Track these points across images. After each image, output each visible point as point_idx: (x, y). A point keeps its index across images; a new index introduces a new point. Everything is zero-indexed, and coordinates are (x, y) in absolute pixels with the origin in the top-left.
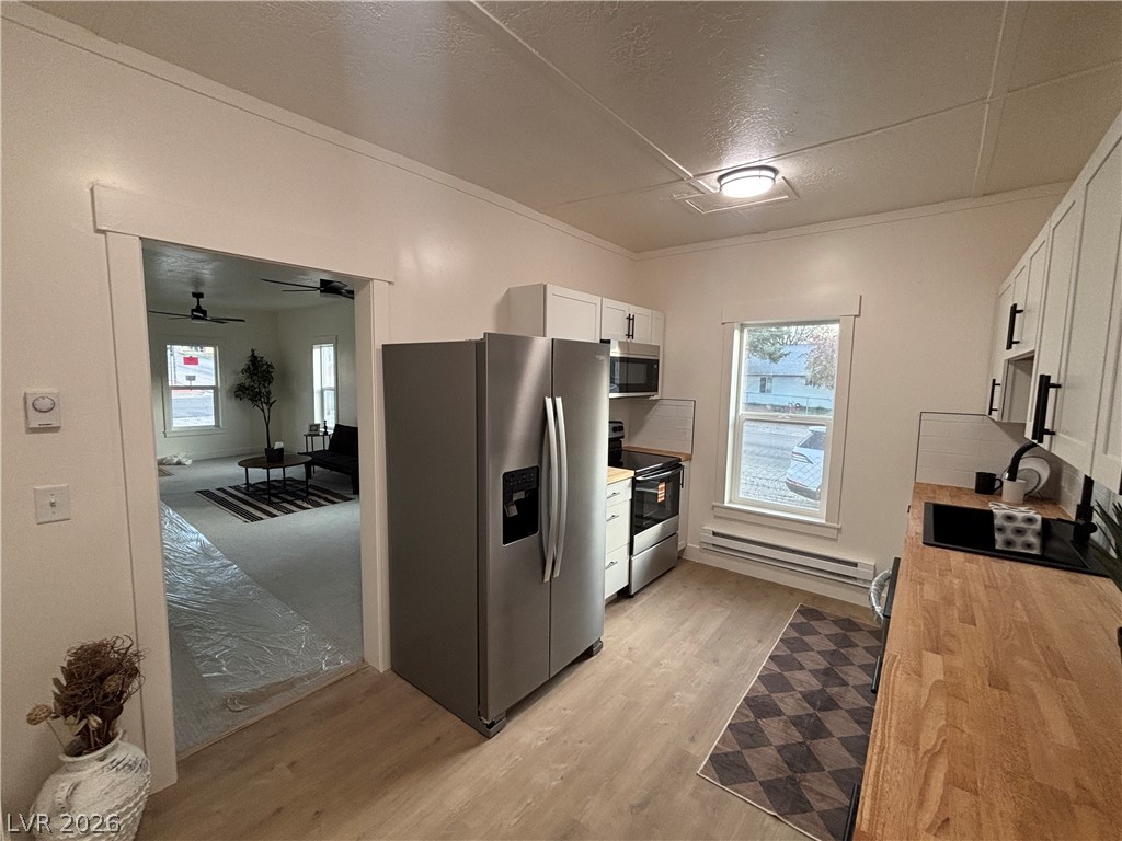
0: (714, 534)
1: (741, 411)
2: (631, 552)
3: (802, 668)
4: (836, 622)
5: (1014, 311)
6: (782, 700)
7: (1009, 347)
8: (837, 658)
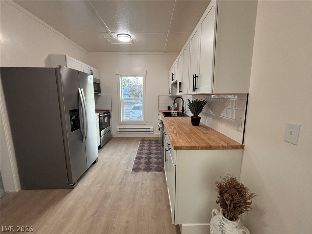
0: (119, 129)
1: (123, 98)
2: (100, 136)
3: (144, 149)
4: (148, 140)
5: (173, 74)
6: (142, 156)
7: (172, 81)
8: (150, 146)
